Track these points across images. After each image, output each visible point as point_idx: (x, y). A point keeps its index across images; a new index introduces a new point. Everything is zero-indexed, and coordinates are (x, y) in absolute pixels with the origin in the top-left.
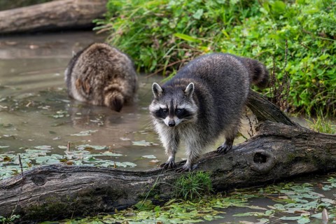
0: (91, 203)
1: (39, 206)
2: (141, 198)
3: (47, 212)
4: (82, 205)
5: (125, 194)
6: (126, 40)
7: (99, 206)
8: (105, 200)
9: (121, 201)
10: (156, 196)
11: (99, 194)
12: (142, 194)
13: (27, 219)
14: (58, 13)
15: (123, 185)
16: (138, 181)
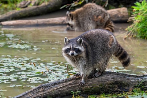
0: (112, 88)
1: (89, 88)
2: (135, 87)
3: (93, 91)
4: (109, 89)
5: (128, 85)
6: (140, 25)
7: (116, 89)
8: (119, 87)
9: (126, 88)
10: (143, 87)
11: (116, 84)
12: (136, 85)
13: (84, 93)
14: (113, 15)
15: (127, 81)
16: (134, 79)
